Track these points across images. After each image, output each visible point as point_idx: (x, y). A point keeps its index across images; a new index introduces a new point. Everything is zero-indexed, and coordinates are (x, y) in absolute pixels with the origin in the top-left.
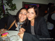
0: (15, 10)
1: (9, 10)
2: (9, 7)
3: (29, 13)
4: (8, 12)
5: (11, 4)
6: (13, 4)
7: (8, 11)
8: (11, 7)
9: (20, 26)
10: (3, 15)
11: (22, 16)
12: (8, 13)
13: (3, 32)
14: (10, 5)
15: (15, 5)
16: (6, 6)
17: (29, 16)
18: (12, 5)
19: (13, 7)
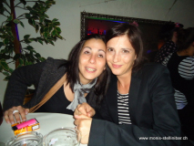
0: (55, 39)
1: (36, 40)
2: (37, 29)
3: (113, 53)
4: (30, 48)
5: (41, 20)
6: (51, 19)
7: (31, 44)
8: (42, 31)
9: (81, 95)
10: (15, 58)
11: (92, 61)
12: (31, 53)
13: (17, 116)
14: (40, 24)
15: (56, 23)
16: (23, 26)
17: (116, 61)
18: (47, 25)
19: (50, 31)
